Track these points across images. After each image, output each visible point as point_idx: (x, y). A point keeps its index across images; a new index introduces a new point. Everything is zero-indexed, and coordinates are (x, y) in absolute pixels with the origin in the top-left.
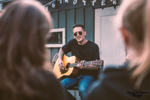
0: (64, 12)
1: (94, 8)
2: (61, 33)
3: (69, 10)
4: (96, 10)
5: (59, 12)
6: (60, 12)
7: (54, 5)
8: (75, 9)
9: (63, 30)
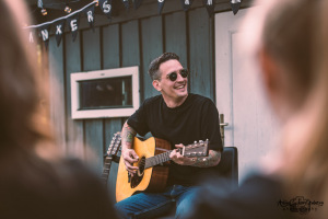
0: (136, 23)
1: (212, 12)
2: (128, 79)
3: (148, 18)
4: (217, 16)
5: (120, 24)
6: (124, 26)
7: (109, 7)
8: (164, 16)
9: (133, 71)
